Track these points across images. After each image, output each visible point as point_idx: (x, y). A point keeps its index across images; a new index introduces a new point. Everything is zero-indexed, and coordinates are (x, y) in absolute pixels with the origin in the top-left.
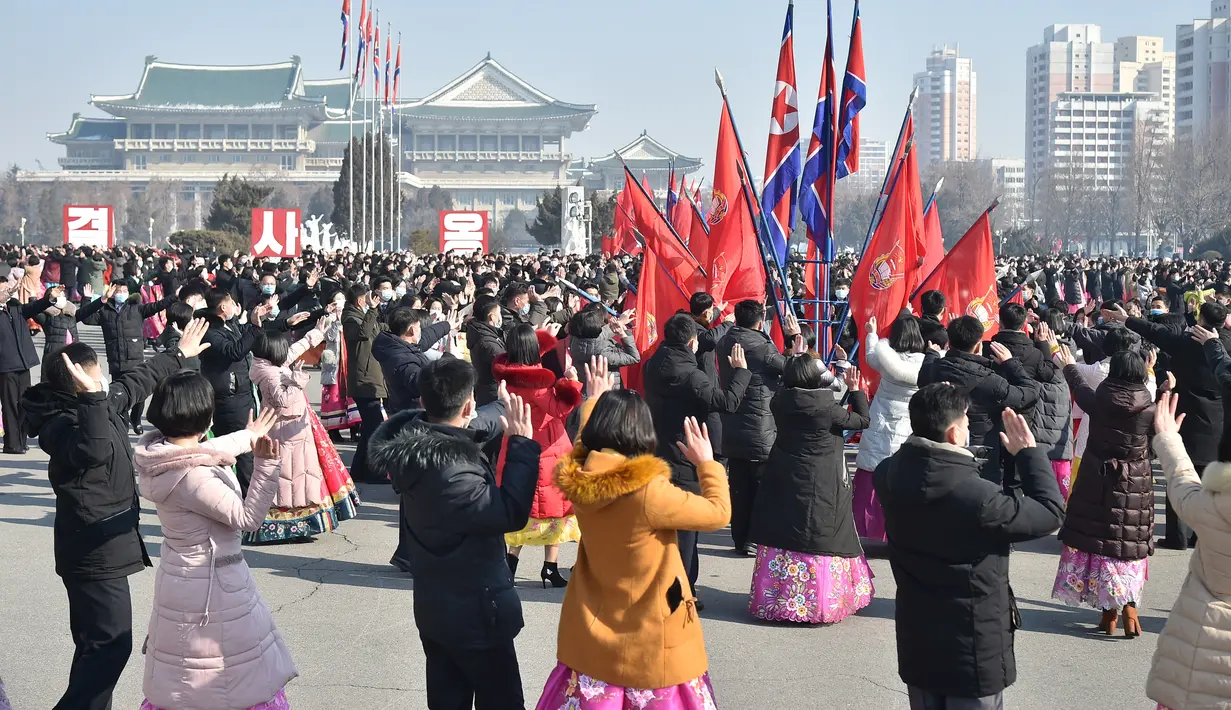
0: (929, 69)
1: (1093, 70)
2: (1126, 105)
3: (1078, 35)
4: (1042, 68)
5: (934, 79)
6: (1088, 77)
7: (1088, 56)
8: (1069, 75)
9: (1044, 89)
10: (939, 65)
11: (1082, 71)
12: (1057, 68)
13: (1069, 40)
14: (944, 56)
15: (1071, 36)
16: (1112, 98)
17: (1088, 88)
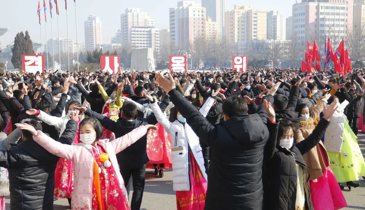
0: (88, 20)
1: (139, 21)
2: (149, 29)
3: (135, 11)
4: (126, 19)
5: (90, 23)
6: (138, 22)
7: (138, 16)
8: (133, 21)
9: (127, 25)
10: (91, 19)
11: (136, 20)
12: (130, 20)
13: (133, 12)
14: (92, 17)
15: (133, 11)
16: (145, 28)
17: (138, 25)
